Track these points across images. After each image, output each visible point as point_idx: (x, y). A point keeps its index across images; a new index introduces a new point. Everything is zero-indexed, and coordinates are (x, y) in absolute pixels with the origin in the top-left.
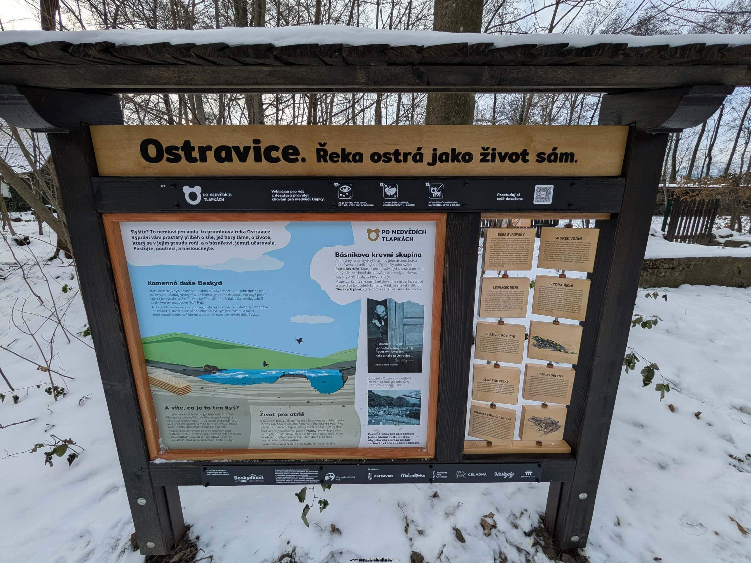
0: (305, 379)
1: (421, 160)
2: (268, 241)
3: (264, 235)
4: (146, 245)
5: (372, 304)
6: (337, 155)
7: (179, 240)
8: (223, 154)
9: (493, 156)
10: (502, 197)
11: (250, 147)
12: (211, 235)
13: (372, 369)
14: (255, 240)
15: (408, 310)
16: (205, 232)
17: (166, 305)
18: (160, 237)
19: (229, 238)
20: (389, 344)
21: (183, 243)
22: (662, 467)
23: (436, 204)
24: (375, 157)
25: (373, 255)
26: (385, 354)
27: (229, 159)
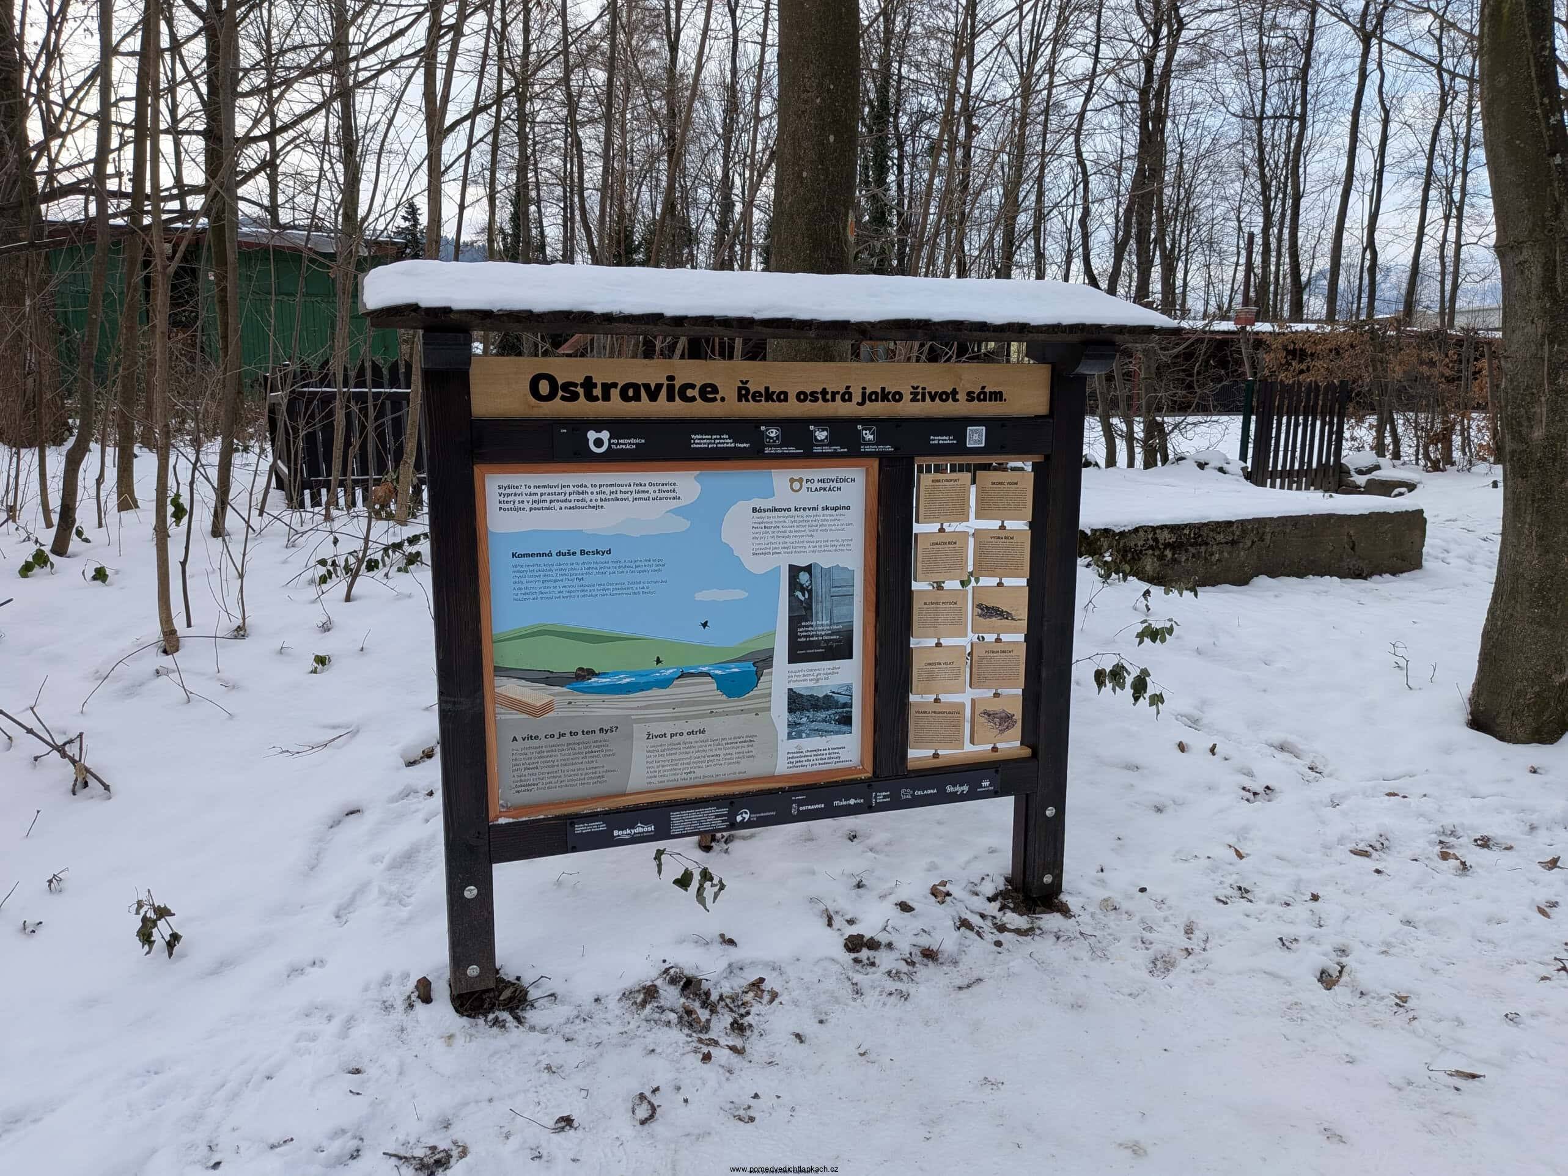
0: (709, 679)
1: (850, 400)
2: (673, 495)
3: (668, 488)
4: (517, 504)
5: (794, 571)
6: (761, 395)
7: (562, 497)
8: (631, 393)
9: (924, 395)
10: (936, 440)
11: (662, 385)
12: (603, 489)
13: (793, 658)
14: (657, 494)
15: (835, 577)
16: (595, 486)
17: (532, 585)
18: (536, 494)
19: (625, 492)
20: (814, 623)
21: (566, 501)
22: (1159, 810)
23: (869, 449)
24: (802, 397)
25: (796, 509)
26: (809, 636)
27: (637, 398)
